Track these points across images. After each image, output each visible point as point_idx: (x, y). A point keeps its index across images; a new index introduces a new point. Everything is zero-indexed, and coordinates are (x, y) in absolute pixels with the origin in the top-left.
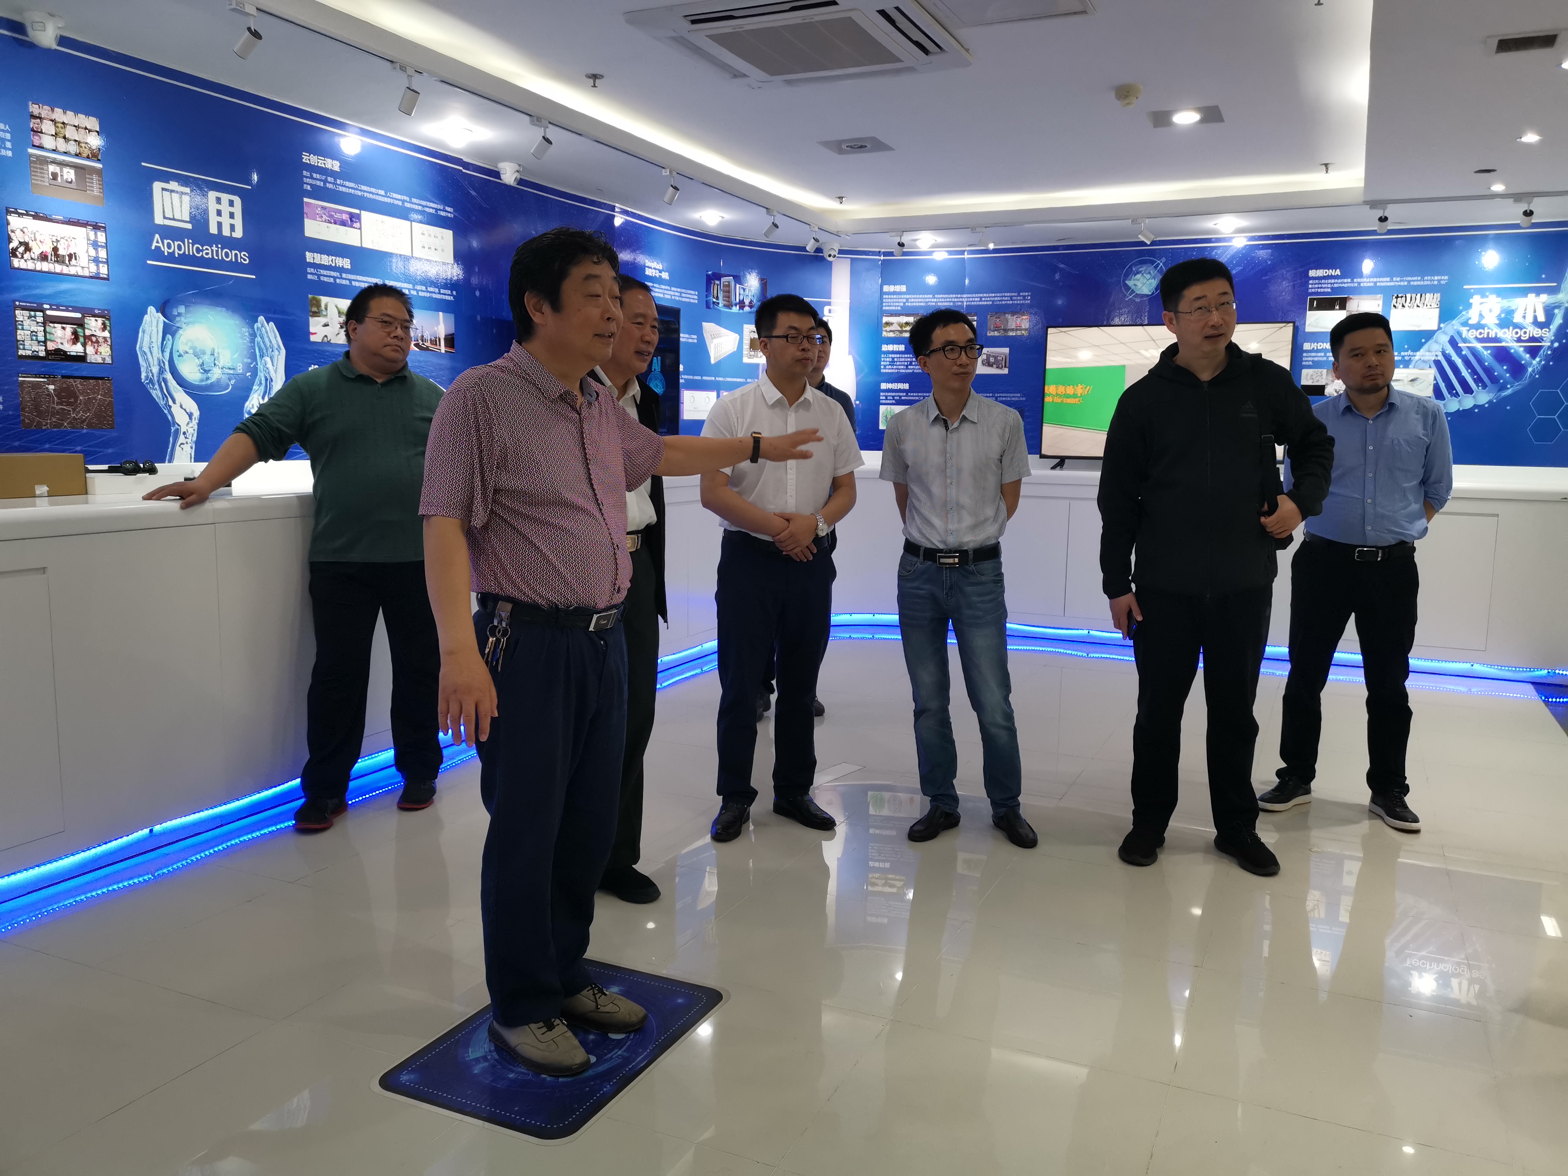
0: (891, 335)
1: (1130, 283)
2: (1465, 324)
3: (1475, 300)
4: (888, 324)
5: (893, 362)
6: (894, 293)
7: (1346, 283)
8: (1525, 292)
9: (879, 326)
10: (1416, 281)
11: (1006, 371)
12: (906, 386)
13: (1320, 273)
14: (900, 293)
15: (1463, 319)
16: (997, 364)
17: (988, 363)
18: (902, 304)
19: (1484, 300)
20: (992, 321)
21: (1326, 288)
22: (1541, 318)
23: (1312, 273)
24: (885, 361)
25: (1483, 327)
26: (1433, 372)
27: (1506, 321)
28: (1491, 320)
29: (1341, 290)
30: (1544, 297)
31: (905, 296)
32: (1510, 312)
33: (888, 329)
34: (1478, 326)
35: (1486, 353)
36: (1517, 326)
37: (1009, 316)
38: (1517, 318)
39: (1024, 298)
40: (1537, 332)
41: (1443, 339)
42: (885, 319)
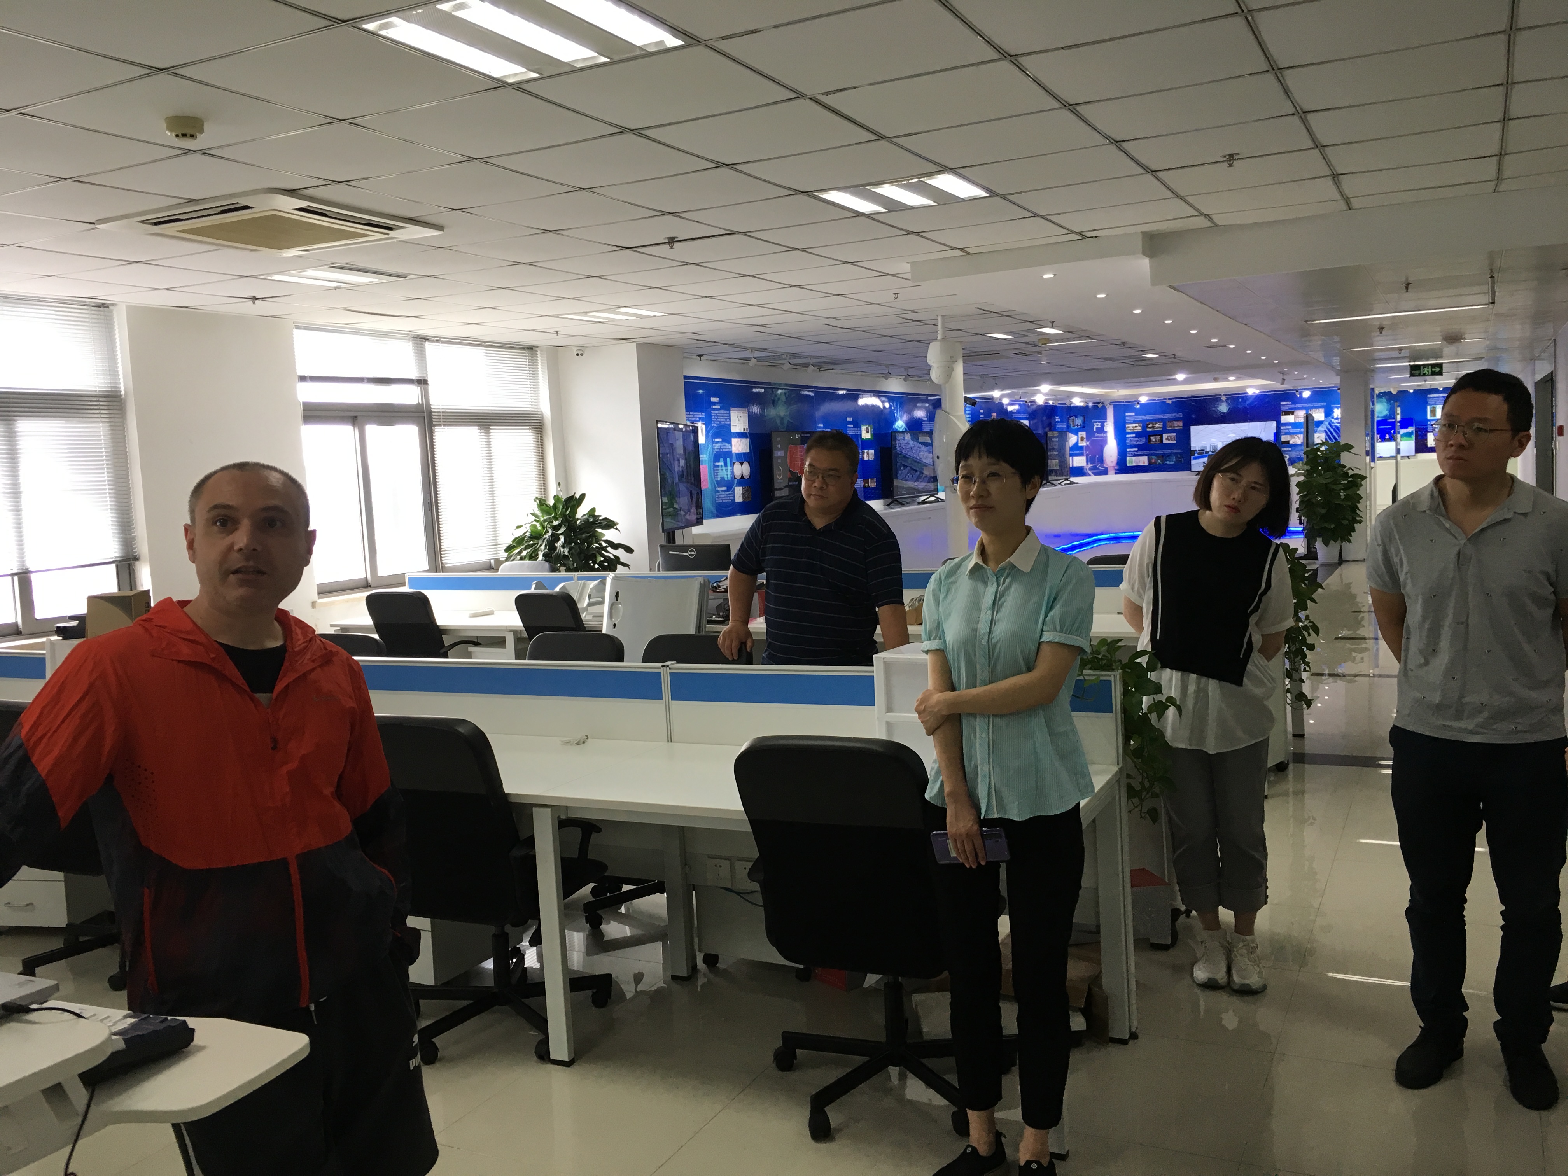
0: (1130, 431)
1: (1219, 409)
2: (1333, 418)
4: (1129, 427)
5: (1131, 441)
7: (1293, 406)
9: (1124, 428)
11: (1175, 442)
12: (1137, 449)
13: (1284, 403)
14: (1132, 415)
16: (1171, 439)
17: (1167, 439)
18: (1133, 419)
19: (1339, 410)
21: (1286, 408)
23: (1282, 403)
24: (1127, 441)
29: (1292, 409)
34: (1337, 419)
37: (1175, 422)
39: (1180, 415)
41: (1327, 423)
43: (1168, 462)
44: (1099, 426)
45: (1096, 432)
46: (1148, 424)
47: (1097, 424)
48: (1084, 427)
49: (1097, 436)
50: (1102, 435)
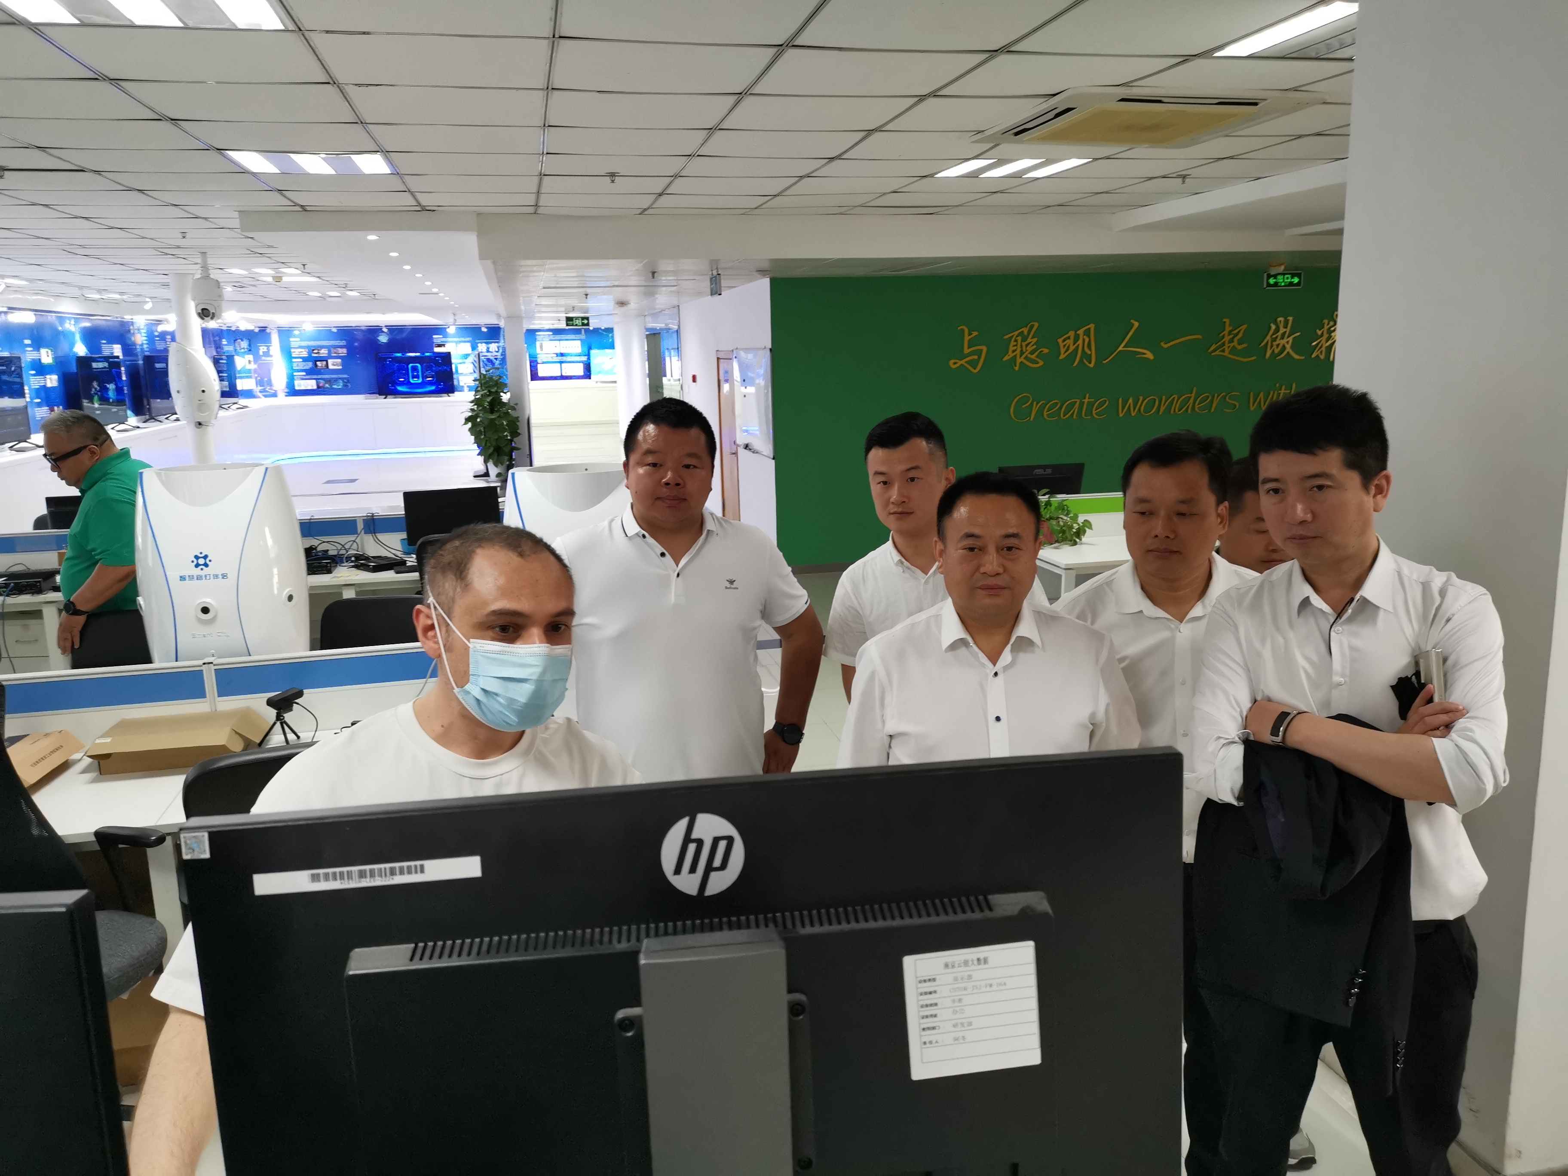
0: (297, 356)
1: (379, 338)
3: (479, 345)
4: (295, 352)
5: (298, 366)
6: (295, 341)
7: (444, 339)
8: (491, 343)
9: (290, 353)
10: (463, 339)
11: (341, 367)
12: (304, 374)
14: (297, 341)
16: (337, 365)
17: (333, 364)
18: (298, 345)
20: (333, 350)
21: (438, 341)
22: (497, 350)
23: (434, 336)
24: (295, 365)
25: (482, 352)
26: (472, 365)
27: (488, 351)
28: (484, 350)
29: (443, 342)
30: (496, 344)
31: (301, 343)
32: (488, 348)
33: (295, 354)
35: (485, 360)
37: (339, 349)
38: (490, 350)
39: (343, 343)
40: (496, 354)
41: (473, 356)
43: (335, 387)
44: (265, 350)
45: (262, 356)
46: (313, 350)
47: (263, 347)
48: (250, 350)
49: (264, 360)
50: (268, 358)
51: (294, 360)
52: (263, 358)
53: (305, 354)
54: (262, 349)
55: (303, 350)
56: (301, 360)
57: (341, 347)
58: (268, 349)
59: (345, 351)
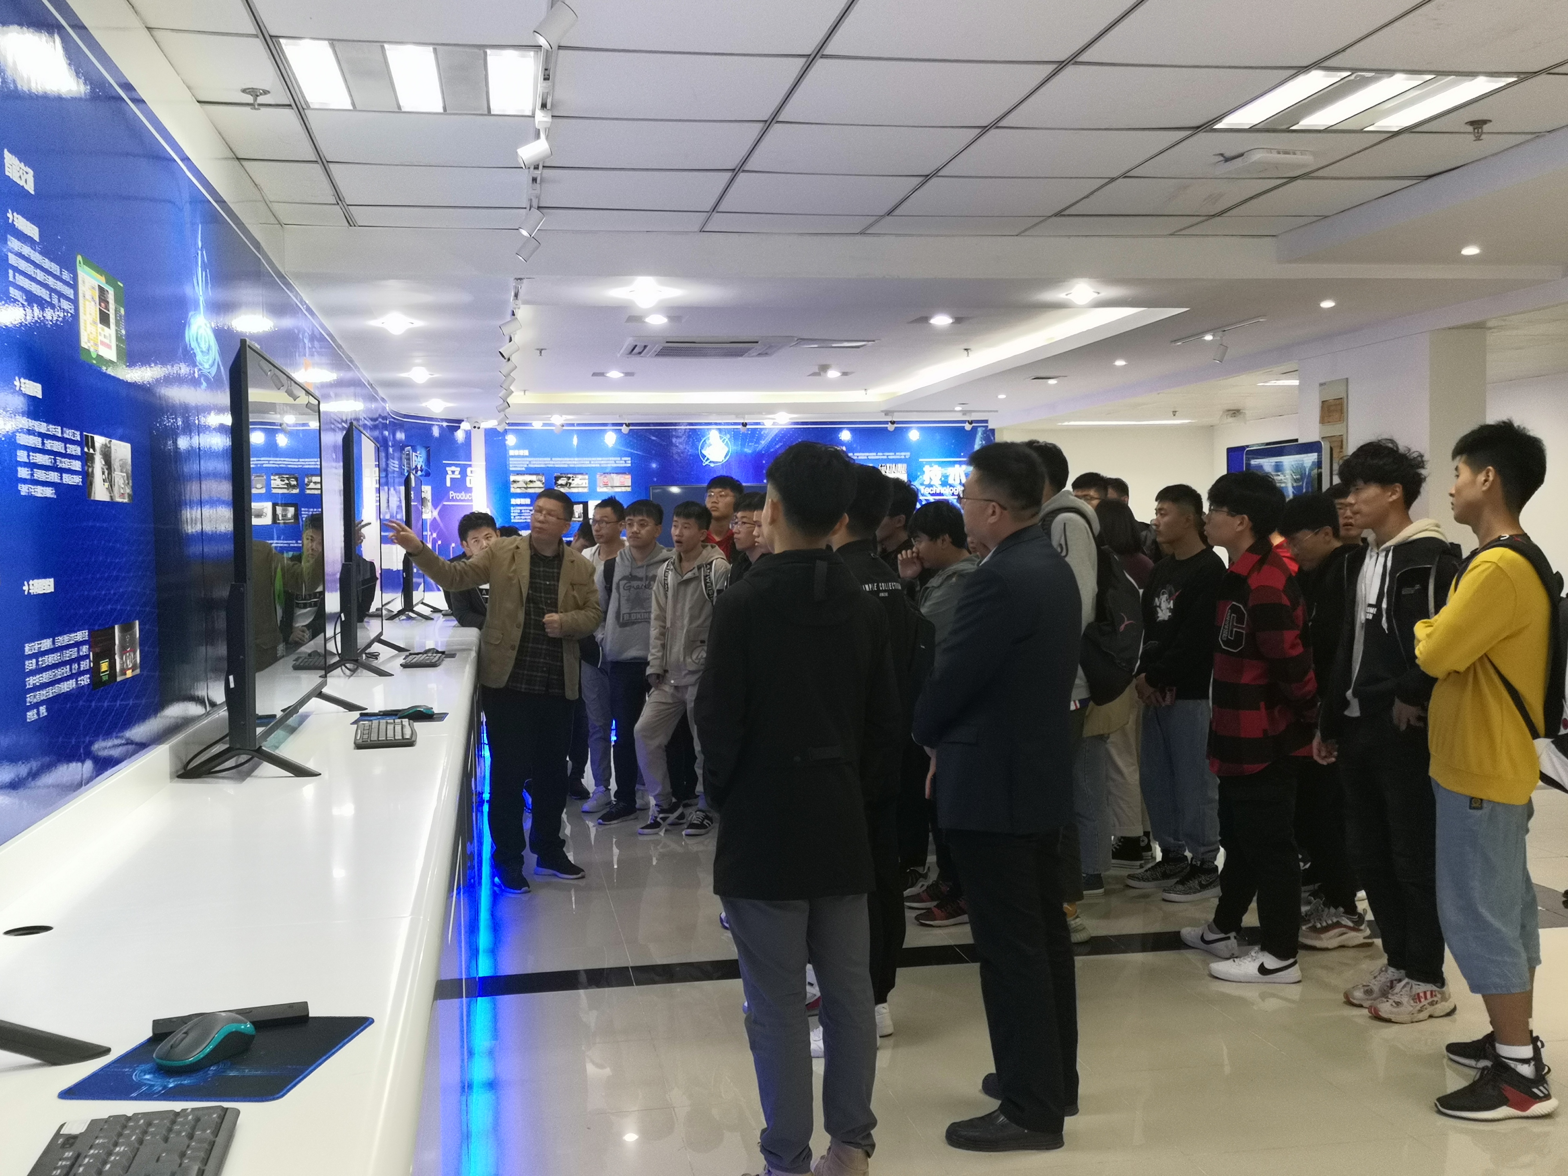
0: (519, 491)
2: (922, 484)
3: (926, 468)
4: (514, 482)
5: (520, 513)
6: (519, 456)
8: (953, 464)
9: (507, 481)
10: (891, 455)
14: (523, 457)
15: (921, 481)
18: (526, 466)
19: (931, 468)
20: (600, 479)
24: (514, 512)
25: (932, 486)
28: (937, 482)
31: (528, 459)
32: (946, 477)
33: (515, 485)
34: (930, 486)
36: (951, 486)
37: (614, 476)
38: (950, 481)
39: (626, 461)
42: (512, 478)
44: (457, 475)
45: (451, 488)
46: (557, 478)
47: (453, 468)
48: (428, 474)
49: (453, 500)
50: (462, 496)
51: (514, 501)
52: (452, 494)
53: (538, 486)
54: (452, 473)
55: (534, 478)
56: (528, 501)
57: (621, 471)
58: (463, 473)
59: (627, 480)
